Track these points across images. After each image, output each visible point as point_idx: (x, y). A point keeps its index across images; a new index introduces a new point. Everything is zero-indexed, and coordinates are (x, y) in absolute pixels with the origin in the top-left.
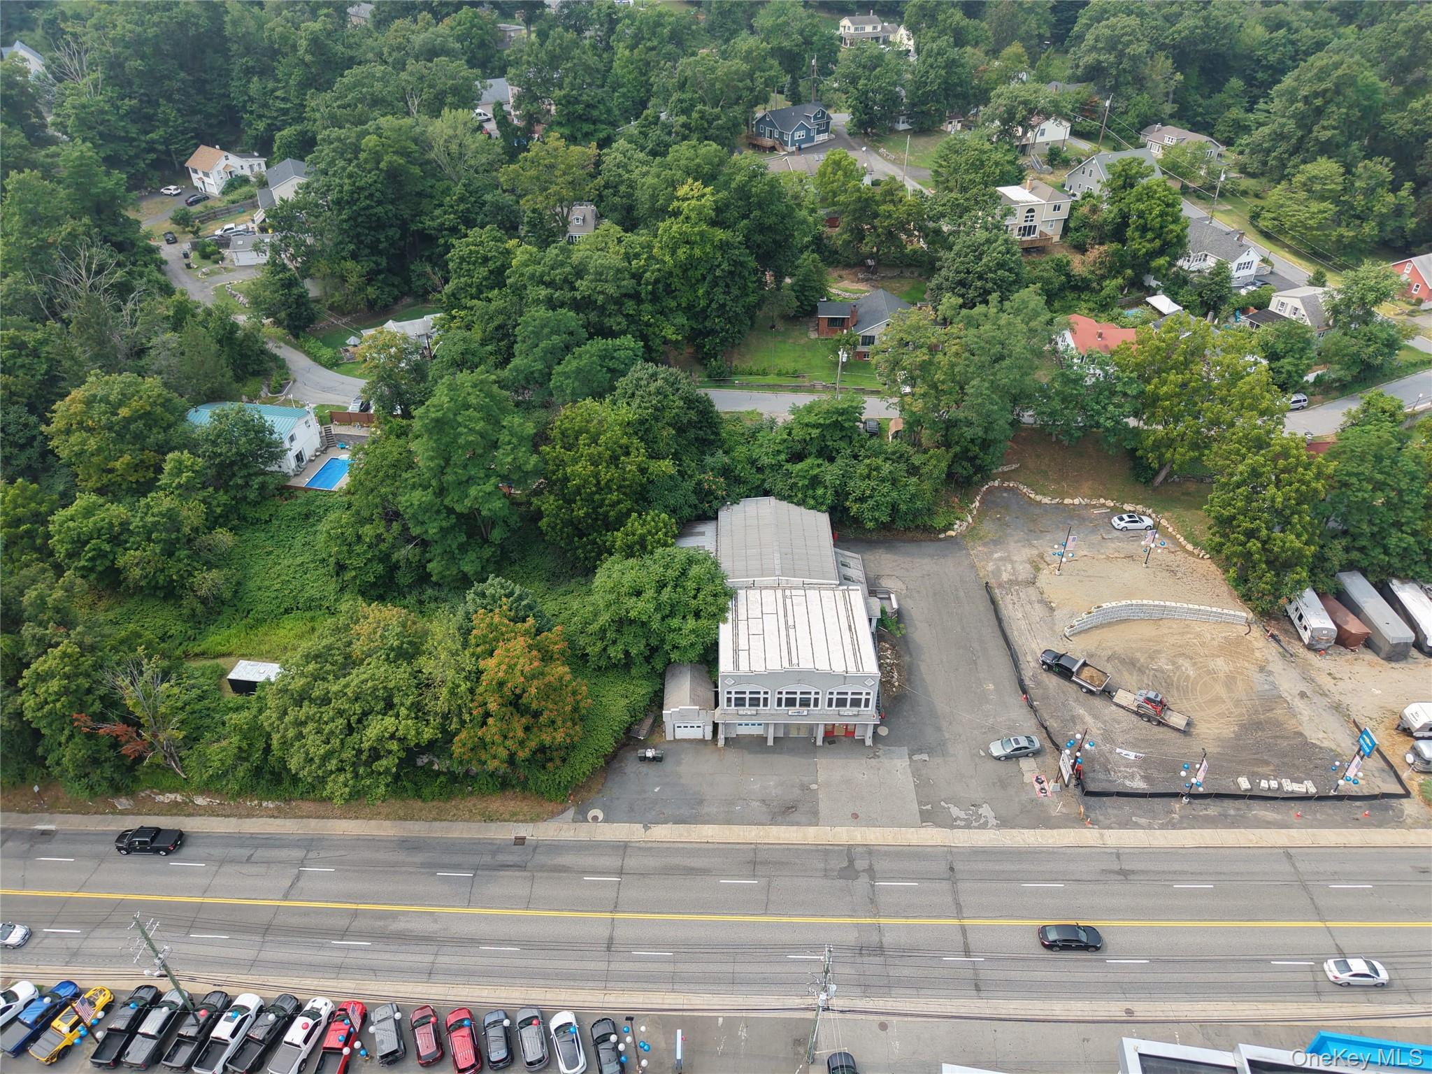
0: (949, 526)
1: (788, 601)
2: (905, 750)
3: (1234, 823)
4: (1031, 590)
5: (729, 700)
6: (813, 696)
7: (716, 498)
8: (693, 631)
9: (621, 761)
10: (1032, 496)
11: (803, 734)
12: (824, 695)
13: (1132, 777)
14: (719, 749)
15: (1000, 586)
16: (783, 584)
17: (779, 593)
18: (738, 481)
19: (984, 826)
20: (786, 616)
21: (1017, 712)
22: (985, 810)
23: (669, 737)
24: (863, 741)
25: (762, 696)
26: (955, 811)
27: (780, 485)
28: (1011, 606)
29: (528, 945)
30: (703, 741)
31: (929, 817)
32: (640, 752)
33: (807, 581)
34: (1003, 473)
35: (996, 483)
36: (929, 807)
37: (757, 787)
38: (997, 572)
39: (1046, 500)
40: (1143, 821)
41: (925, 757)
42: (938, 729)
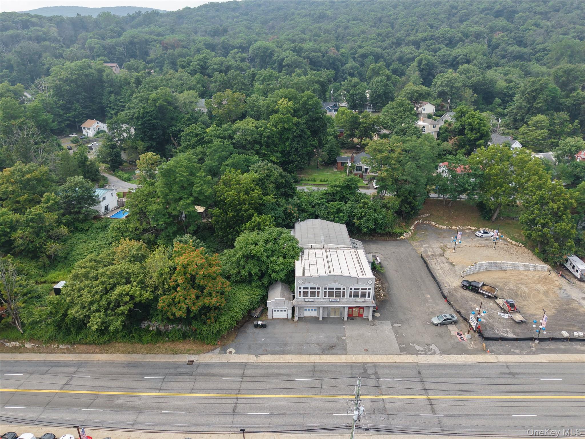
0: (401, 234)
1: (328, 253)
2: (389, 323)
3: (565, 352)
4: (442, 258)
5: (300, 292)
6: (342, 290)
7: (294, 217)
8: (282, 263)
9: (245, 328)
10: (437, 226)
11: (337, 316)
12: (347, 290)
13: (507, 332)
14: (295, 322)
15: (428, 256)
16: (326, 247)
17: (324, 251)
18: (304, 211)
19: (434, 354)
20: (327, 258)
21: (443, 306)
22: (433, 347)
23: (270, 317)
24: (368, 319)
25: (316, 290)
26: (418, 347)
27: (323, 212)
28: (434, 264)
29: (190, 411)
30: (287, 319)
31: (404, 350)
32: (255, 323)
33: (337, 246)
34: (423, 218)
35: (420, 222)
36: (404, 346)
37: (314, 338)
38: (426, 251)
39: (444, 227)
40: (517, 351)
41: (400, 325)
42: (405, 314)
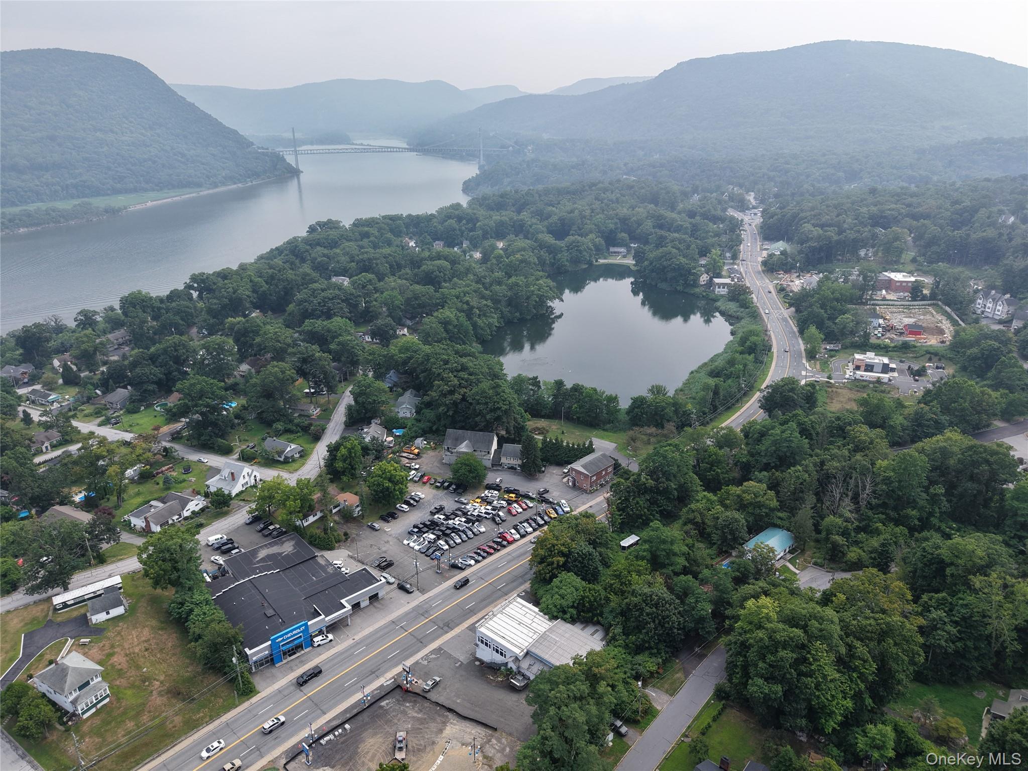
2: (465, 663)
3: (346, 711)
13: (387, 704)
15: (492, 736)
19: (422, 658)
21: (441, 700)
22: (425, 663)
26: (433, 656)
29: (497, 569)
31: (439, 650)
38: (499, 740)
40: (376, 692)
41: (457, 665)
42: (462, 676)
